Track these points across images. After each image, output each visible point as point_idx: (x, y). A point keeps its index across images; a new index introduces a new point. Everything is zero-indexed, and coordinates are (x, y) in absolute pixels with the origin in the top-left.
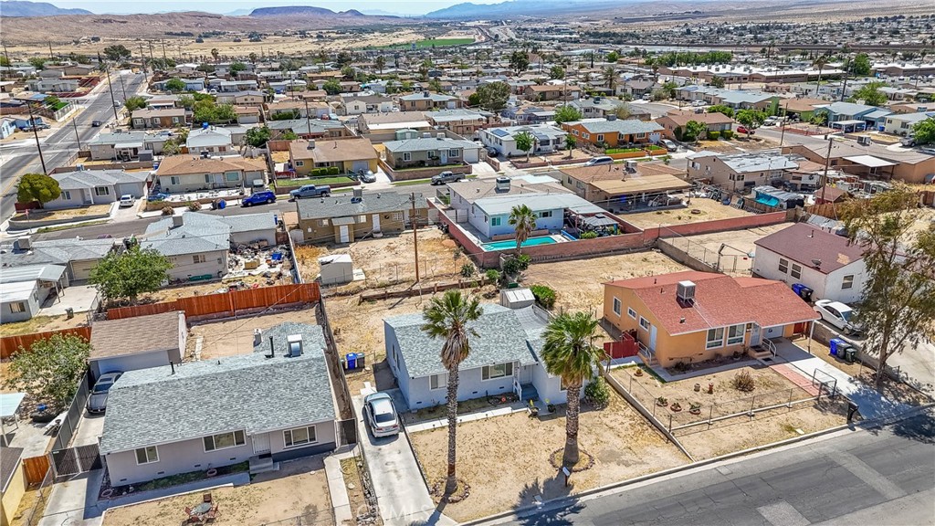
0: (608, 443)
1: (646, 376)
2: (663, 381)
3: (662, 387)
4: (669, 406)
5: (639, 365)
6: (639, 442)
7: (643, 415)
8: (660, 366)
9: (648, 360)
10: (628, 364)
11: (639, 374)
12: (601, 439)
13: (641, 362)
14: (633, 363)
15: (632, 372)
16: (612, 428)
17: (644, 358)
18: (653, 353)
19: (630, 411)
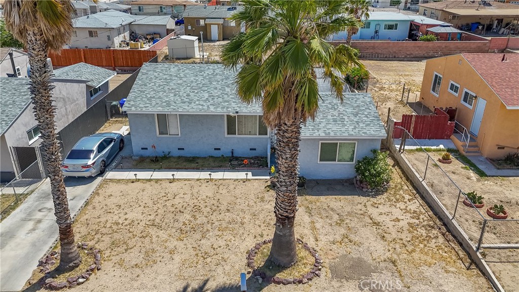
0: (359, 245)
1: (456, 165)
2: (481, 174)
3: (478, 180)
4: (485, 209)
5: (449, 150)
6: (416, 255)
7: (436, 214)
8: (482, 155)
9: (464, 146)
10: (433, 148)
11: (445, 160)
12: (352, 237)
13: (452, 146)
14: (442, 147)
15: (436, 157)
16: (377, 224)
17: (458, 142)
18: (473, 138)
19: (416, 205)
